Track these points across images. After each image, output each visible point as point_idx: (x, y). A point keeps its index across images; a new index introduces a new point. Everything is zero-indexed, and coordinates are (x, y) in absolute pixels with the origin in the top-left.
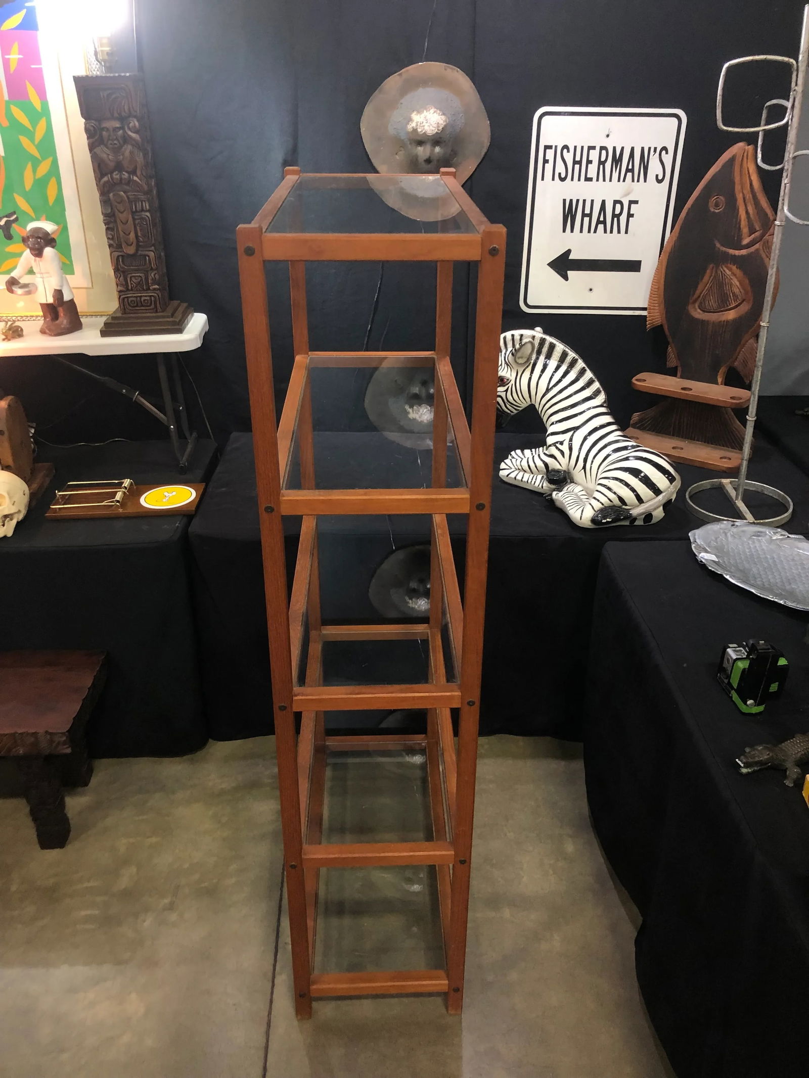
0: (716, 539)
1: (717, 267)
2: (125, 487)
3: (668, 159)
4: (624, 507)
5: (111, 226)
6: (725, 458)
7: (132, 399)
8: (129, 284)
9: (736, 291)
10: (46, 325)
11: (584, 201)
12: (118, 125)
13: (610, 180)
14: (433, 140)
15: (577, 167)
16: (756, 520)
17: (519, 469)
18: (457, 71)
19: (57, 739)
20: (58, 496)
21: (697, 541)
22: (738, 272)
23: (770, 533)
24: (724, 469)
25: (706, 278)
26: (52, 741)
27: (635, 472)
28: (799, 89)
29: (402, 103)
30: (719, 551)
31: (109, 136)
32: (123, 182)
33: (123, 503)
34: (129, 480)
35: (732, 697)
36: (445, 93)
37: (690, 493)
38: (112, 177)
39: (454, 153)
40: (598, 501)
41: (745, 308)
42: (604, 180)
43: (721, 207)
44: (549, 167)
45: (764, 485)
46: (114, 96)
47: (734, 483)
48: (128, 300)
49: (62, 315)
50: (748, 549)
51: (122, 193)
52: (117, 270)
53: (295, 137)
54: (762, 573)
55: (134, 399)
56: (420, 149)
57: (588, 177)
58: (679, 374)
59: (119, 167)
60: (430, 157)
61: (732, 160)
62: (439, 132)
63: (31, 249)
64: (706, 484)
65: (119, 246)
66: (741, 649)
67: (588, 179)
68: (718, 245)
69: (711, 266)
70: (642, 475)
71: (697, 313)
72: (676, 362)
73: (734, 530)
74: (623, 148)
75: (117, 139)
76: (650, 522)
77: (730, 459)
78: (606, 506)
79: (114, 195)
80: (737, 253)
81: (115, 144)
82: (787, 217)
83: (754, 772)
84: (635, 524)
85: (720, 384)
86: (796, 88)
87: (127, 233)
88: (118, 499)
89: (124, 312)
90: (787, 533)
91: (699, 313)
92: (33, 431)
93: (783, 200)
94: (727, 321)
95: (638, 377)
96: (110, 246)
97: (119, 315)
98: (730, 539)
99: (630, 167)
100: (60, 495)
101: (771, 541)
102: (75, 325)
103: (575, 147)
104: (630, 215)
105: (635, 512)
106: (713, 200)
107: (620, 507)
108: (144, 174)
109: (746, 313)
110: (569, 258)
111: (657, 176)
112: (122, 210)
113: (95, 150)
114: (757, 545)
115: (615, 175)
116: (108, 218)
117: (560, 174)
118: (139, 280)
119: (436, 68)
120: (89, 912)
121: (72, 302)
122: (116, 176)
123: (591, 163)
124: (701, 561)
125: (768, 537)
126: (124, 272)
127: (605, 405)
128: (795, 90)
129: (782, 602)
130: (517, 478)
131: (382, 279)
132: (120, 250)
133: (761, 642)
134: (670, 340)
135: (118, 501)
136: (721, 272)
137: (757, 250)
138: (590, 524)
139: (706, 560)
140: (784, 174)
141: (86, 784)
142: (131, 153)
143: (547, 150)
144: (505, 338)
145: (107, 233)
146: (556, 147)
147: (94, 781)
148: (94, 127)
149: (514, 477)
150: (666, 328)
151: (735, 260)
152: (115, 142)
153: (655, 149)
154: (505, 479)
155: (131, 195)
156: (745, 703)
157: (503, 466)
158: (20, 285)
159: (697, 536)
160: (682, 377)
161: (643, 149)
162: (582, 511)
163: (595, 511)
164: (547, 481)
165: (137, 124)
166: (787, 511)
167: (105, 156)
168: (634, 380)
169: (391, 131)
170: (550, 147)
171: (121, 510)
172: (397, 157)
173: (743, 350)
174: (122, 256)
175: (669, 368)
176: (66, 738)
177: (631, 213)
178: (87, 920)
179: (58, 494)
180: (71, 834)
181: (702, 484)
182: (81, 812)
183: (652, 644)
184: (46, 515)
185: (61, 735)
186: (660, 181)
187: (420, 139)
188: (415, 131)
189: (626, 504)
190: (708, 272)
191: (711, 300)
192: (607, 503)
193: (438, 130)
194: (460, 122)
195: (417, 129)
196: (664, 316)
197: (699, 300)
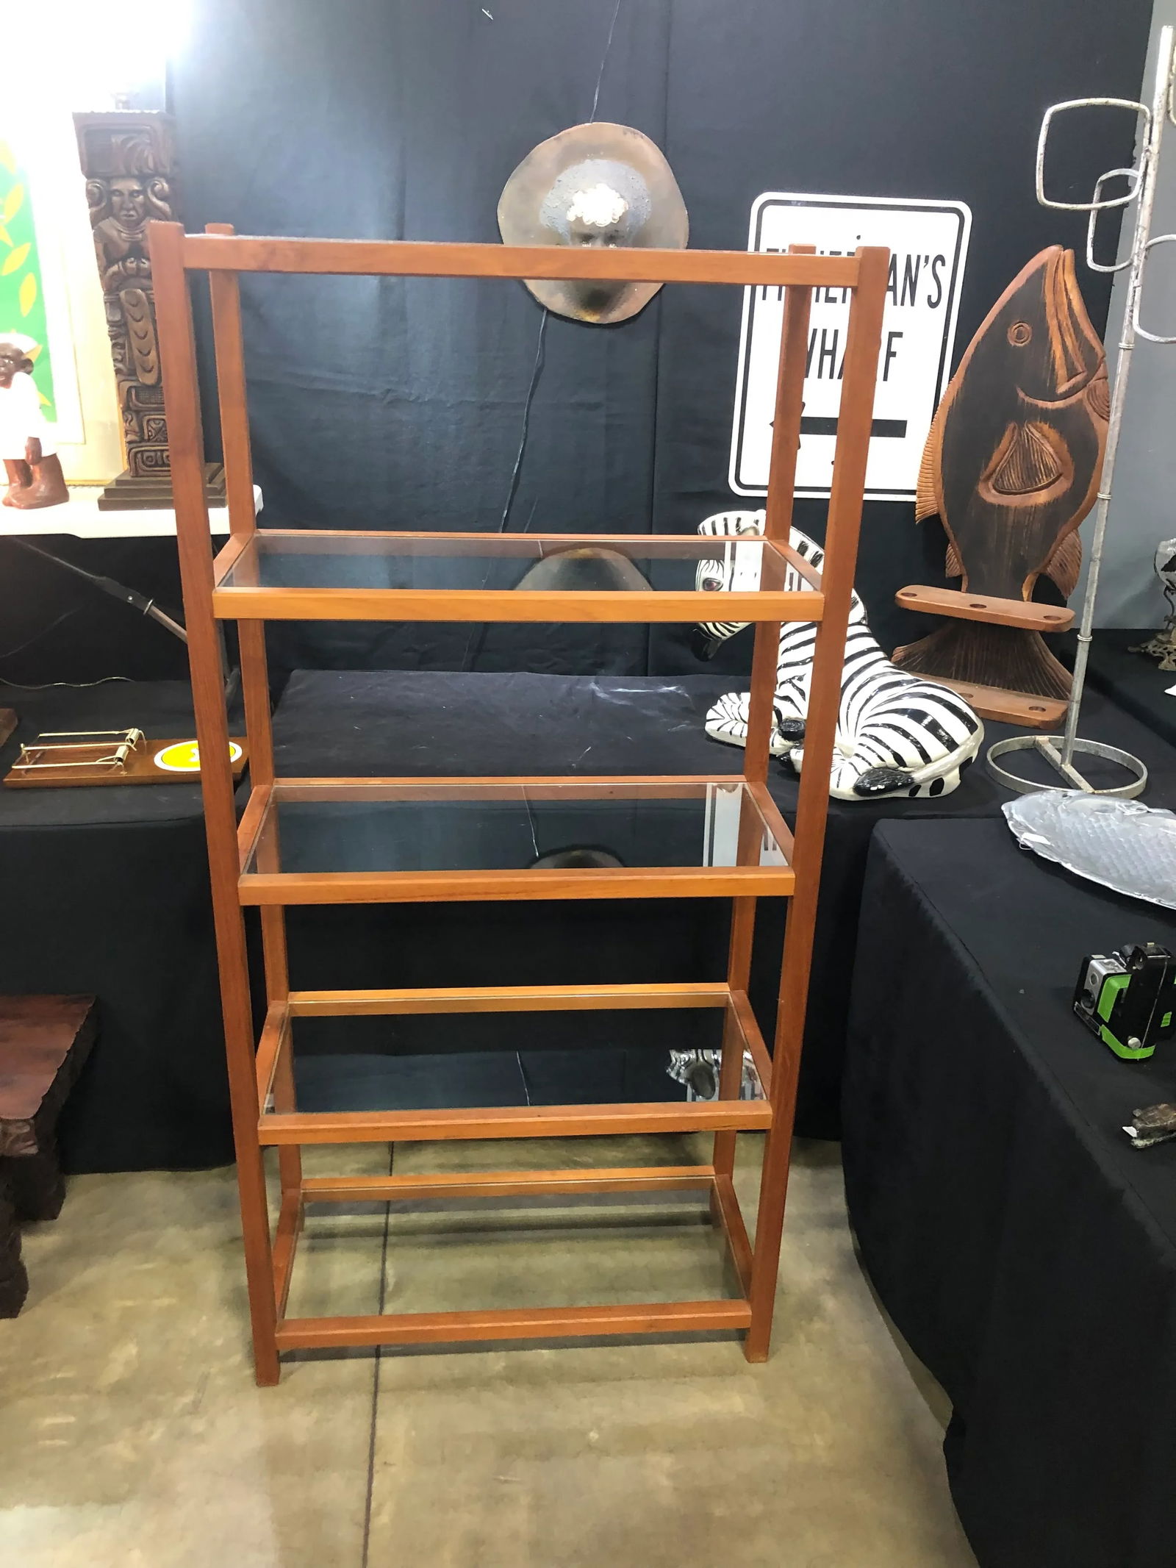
0: (1042, 814)
1: (1021, 426)
2: (130, 740)
3: (945, 273)
4: (901, 769)
5: (120, 341)
6: (1037, 708)
7: (143, 611)
8: (146, 431)
9: (1050, 462)
10: (12, 494)
11: (825, 332)
12: (136, 188)
14: (606, 234)
16: (1095, 789)
17: (736, 719)
18: (642, 137)
19: (13, 1130)
20: (24, 752)
21: (1015, 816)
22: (1053, 434)
23: (1120, 806)
24: (1037, 724)
25: (1003, 446)
26: (5, 1134)
27: (918, 716)
28: (1155, 148)
29: (559, 181)
30: (1049, 830)
31: (123, 202)
32: (141, 275)
33: (127, 763)
34: (136, 730)
35: (1101, 1036)
36: (622, 168)
37: (992, 755)
40: (863, 759)
41: (1063, 486)
43: (1025, 338)
45: (1100, 744)
46: (130, 144)
47: (1054, 742)
48: (142, 456)
49: (38, 478)
50: (1090, 828)
51: (139, 291)
52: (127, 409)
54: (1116, 862)
55: (146, 611)
57: (830, 296)
58: (964, 586)
59: (136, 251)
61: (1041, 272)
62: (615, 223)
64: (1014, 743)
65: (132, 373)
66: (1113, 960)
67: (829, 301)
68: (1022, 394)
69: (1012, 425)
70: (928, 719)
71: (992, 497)
72: (960, 567)
73: (1066, 802)
75: (134, 208)
76: (940, 793)
77: (1044, 710)
78: (875, 766)
79: (126, 292)
80: (1049, 405)
81: (132, 216)
82: (1137, 335)
83: (1155, 1144)
84: (917, 796)
85: (1025, 599)
86: (1150, 148)
87: (146, 352)
88: (121, 756)
89: (137, 475)
90: (1146, 807)
91: (994, 496)
93: (1132, 311)
94: (1036, 506)
95: (904, 590)
96: (118, 371)
97: (128, 478)
98: (1063, 816)
100: (28, 751)
101: (1123, 818)
102: (58, 493)
104: (890, 354)
105: (918, 776)
106: (1012, 331)
107: (895, 769)
109: (1065, 493)
110: (803, 415)
111: (929, 297)
112: (138, 318)
113: (100, 224)
114: (1103, 824)
116: (115, 329)
118: (161, 425)
119: (610, 131)
120: (60, 1420)
121: (54, 457)
122: (131, 264)
124: (1026, 845)
125: (1117, 812)
126: (137, 412)
127: (864, 622)
128: (1148, 151)
129: (1154, 901)
130: (733, 733)
131: (525, 440)
132: (134, 378)
133: (1149, 944)
134: (951, 536)
135: (120, 759)
136: (1027, 434)
137: (1080, 401)
138: (852, 793)
139: (1032, 842)
140: (1133, 274)
141: (54, 1217)
144: (713, 524)
145: (113, 353)
147: (68, 1210)
148: (96, 186)
149: (729, 731)
150: (944, 518)
151: (1046, 416)
152: (132, 213)
153: (927, 258)
154: (714, 735)
156: (1125, 1043)
157: (710, 714)
159: (1015, 811)
160: (968, 591)
161: (909, 257)
162: (840, 774)
163: (859, 774)
164: (780, 735)
165: (166, 186)
166: (1138, 779)
167: (115, 233)
168: (899, 594)
169: (544, 221)
171: (124, 773)
173: (1060, 548)
174: (135, 387)
175: (949, 578)
176: (31, 1129)
177: (893, 350)
178: (55, 1432)
179: (25, 749)
180: (29, 1295)
181: (1008, 743)
182: (44, 1261)
183: (967, 962)
184: (6, 780)
185: (20, 1124)
186: (933, 305)
187: (586, 231)
188: (579, 220)
189: (904, 765)
190: (1008, 434)
191: (1011, 476)
192: (876, 763)
193: (614, 219)
194: (645, 211)
195: (581, 217)
196: (942, 501)
197: (994, 476)
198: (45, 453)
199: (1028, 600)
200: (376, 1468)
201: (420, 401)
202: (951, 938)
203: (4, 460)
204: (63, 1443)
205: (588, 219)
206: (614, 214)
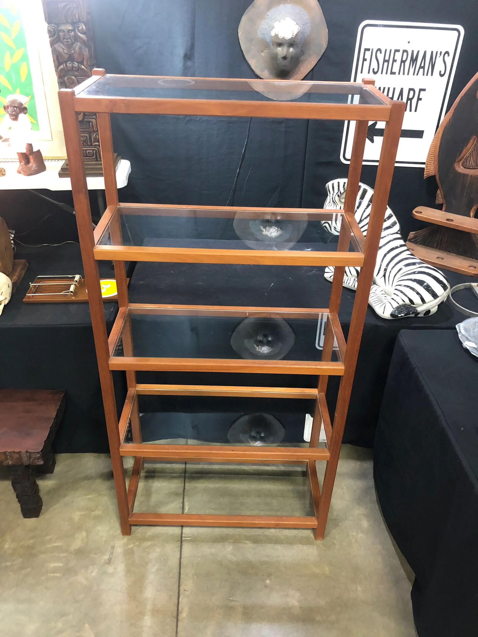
0: (474, 330)
2: (76, 281)
3: (449, 60)
4: (412, 305)
6: (472, 266)
10: (21, 168)
11: (389, 89)
12: (70, 28)
13: (408, 74)
14: (289, 43)
15: (386, 64)
19: (33, 456)
21: (462, 332)
24: (472, 275)
25: (469, 145)
26: (30, 457)
27: (421, 283)
29: (268, 15)
31: (64, 35)
32: (74, 69)
33: (75, 293)
34: (78, 275)
36: (298, 9)
38: (66, 66)
39: (302, 53)
40: (395, 301)
42: (404, 74)
44: (367, 64)
46: (68, 7)
49: (32, 161)
51: (74, 77)
53: (193, 37)
56: (279, 49)
57: (393, 71)
58: (444, 209)
59: (71, 58)
60: (286, 56)
62: (294, 37)
63: (10, 115)
64: (461, 286)
67: (392, 73)
69: (474, 137)
70: (425, 284)
71: (460, 169)
72: (443, 200)
74: (418, 52)
75: (70, 38)
76: (428, 315)
77: (475, 268)
78: (401, 305)
79: (68, 79)
81: (69, 42)
84: (418, 316)
85: (471, 217)
88: (72, 290)
91: (462, 169)
92: (13, 236)
95: (417, 209)
99: (422, 65)
100: (33, 285)
102: (41, 168)
103: (386, 50)
104: (419, 99)
105: (419, 309)
107: (410, 306)
108: (89, 64)
110: (376, 128)
111: (440, 72)
113: (54, 46)
115: (412, 70)
117: (373, 69)
118: (85, 139)
120: (56, 565)
121: (39, 151)
122: (69, 64)
123: (396, 62)
124: (466, 347)
127: (399, 232)
131: (248, 138)
134: (440, 185)
135: (72, 292)
138: (389, 316)
139: (469, 347)
141: (52, 472)
142: (80, 48)
143: (366, 52)
144: (333, 184)
146: (372, 49)
147: (57, 469)
148: (53, 28)
150: (437, 178)
152: (69, 40)
153: (441, 53)
154: (329, 279)
155: (80, 79)
157: (327, 269)
158: (3, 139)
159: (461, 327)
160: (446, 211)
161: (432, 52)
162: (385, 307)
163: (393, 308)
165: (84, 27)
167: (61, 50)
168: (414, 212)
169: (259, 35)
170: (368, 50)
171: (74, 298)
172: (263, 54)
175: (437, 204)
176: (40, 455)
177: (420, 97)
178: (55, 570)
179: (31, 285)
180: (43, 507)
181: (459, 286)
182: (49, 492)
183: (439, 412)
184: (23, 300)
185: (36, 454)
186: (442, 75)
187: (280, 42)
188: (277, 36)
189: (414, 304)
190: (471, 141)
191: (471, 161)
192: (401, 303)
193: (293, 36)
194: (308, 30)
195: (278, 34)
196: (437, 169)
197: (463, 160)
198: (35, 150)
199: (473, 217)
200: (181, 592)
201: (201, 121)
202: (432, 398)
203: (17, 153)
204: (58, 575)
205: (281, 36)
206: (293, 33)
